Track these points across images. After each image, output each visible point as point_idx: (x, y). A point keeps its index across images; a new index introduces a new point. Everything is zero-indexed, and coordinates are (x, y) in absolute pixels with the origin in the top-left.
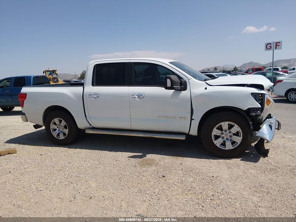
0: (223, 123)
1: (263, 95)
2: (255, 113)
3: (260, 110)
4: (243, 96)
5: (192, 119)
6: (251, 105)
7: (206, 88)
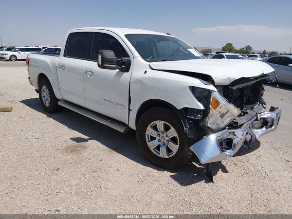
0: (159, 121)
1: (210, 92)
2: (195, 116)
3: (202, 113)
4: (178, 89)
5: (129, 110)
6: (188, 104)
7: (146, 72)
